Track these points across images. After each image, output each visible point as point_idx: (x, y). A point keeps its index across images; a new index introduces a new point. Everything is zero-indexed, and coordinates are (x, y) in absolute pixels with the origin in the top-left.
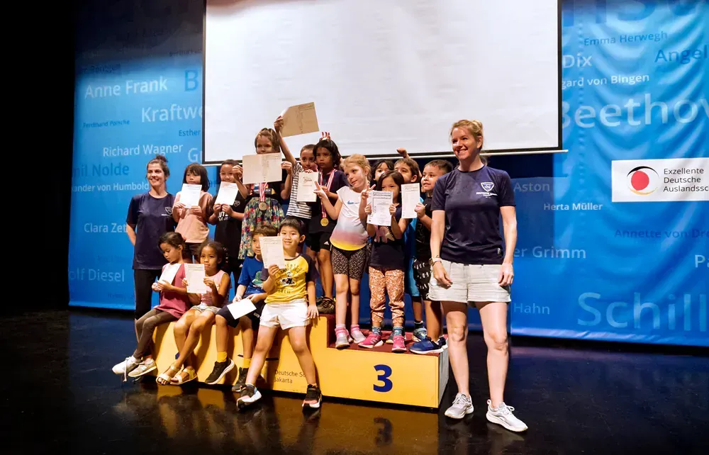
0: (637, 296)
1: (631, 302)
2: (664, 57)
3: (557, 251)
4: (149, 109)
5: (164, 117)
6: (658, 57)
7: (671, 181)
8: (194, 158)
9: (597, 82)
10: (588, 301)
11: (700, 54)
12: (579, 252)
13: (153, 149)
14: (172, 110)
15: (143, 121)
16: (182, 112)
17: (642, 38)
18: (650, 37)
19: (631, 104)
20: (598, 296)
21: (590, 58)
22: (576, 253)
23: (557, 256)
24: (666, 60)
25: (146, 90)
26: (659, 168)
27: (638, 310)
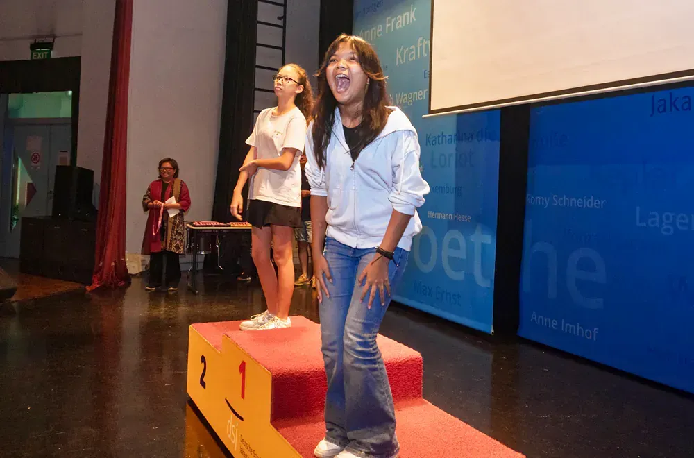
4: (402, 47)
5: (412, 56)
13: (403, 97)
14: (419, 45)
15: (397, 63)
16: (427, 47)
25: (400, 25)
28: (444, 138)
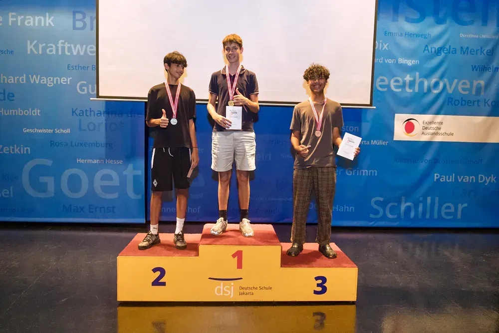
0: (403, 198)
1: (400, 203)
2: (428, 50)
3: (361, 170)
4: (35, 42)
5: (51, 51)
6: (425, 50)
7: (426, 128)
8: (83, 90)
9: (390, 61)
10: (377, 203)
11: (447, 50)
12: (373, 171)
13: (40, 78)
14: (60, 45)
15: (29, 53)
16: (70, 49)
17: (417, 36)
18: (422, 35)
19: (408, 78)
20: (382, 199)
21: (387, 44)
22: (371, 172)
23: (360, 174)
24: (429, 52)
25: (32, 24)
26: (420, 120)
27: (403, 207)
28: (92, 113)
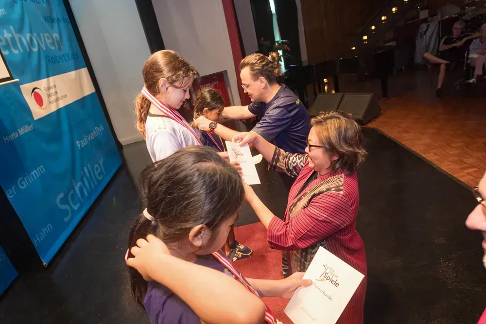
1: (74, 189)
3: (30, 175)
7: (49, 96)
10: (61, 202)
12: (40, 169)
19: (7, 34)
20: (63, 195)
23: (33, 180)
27: (77, 190)
